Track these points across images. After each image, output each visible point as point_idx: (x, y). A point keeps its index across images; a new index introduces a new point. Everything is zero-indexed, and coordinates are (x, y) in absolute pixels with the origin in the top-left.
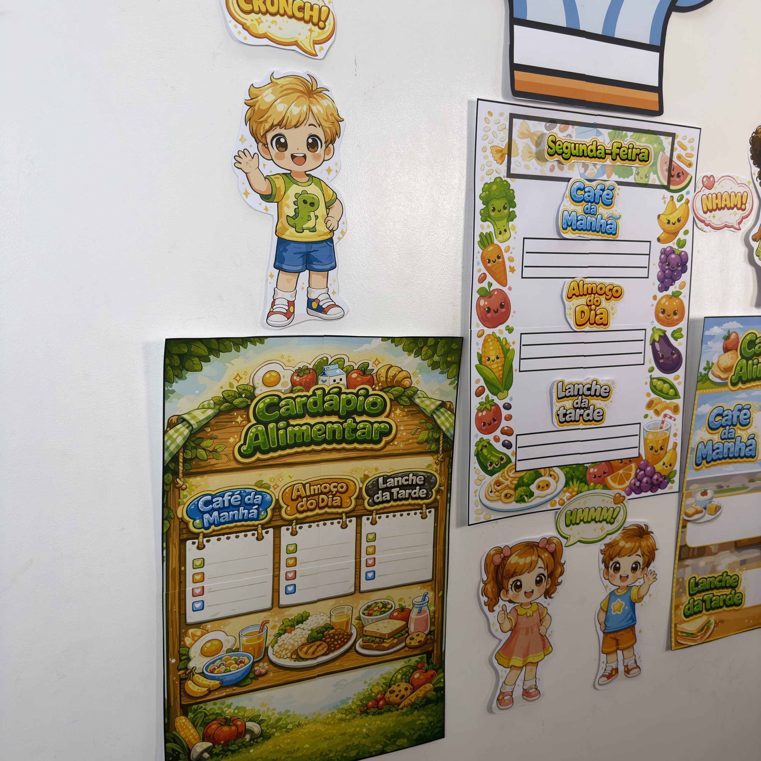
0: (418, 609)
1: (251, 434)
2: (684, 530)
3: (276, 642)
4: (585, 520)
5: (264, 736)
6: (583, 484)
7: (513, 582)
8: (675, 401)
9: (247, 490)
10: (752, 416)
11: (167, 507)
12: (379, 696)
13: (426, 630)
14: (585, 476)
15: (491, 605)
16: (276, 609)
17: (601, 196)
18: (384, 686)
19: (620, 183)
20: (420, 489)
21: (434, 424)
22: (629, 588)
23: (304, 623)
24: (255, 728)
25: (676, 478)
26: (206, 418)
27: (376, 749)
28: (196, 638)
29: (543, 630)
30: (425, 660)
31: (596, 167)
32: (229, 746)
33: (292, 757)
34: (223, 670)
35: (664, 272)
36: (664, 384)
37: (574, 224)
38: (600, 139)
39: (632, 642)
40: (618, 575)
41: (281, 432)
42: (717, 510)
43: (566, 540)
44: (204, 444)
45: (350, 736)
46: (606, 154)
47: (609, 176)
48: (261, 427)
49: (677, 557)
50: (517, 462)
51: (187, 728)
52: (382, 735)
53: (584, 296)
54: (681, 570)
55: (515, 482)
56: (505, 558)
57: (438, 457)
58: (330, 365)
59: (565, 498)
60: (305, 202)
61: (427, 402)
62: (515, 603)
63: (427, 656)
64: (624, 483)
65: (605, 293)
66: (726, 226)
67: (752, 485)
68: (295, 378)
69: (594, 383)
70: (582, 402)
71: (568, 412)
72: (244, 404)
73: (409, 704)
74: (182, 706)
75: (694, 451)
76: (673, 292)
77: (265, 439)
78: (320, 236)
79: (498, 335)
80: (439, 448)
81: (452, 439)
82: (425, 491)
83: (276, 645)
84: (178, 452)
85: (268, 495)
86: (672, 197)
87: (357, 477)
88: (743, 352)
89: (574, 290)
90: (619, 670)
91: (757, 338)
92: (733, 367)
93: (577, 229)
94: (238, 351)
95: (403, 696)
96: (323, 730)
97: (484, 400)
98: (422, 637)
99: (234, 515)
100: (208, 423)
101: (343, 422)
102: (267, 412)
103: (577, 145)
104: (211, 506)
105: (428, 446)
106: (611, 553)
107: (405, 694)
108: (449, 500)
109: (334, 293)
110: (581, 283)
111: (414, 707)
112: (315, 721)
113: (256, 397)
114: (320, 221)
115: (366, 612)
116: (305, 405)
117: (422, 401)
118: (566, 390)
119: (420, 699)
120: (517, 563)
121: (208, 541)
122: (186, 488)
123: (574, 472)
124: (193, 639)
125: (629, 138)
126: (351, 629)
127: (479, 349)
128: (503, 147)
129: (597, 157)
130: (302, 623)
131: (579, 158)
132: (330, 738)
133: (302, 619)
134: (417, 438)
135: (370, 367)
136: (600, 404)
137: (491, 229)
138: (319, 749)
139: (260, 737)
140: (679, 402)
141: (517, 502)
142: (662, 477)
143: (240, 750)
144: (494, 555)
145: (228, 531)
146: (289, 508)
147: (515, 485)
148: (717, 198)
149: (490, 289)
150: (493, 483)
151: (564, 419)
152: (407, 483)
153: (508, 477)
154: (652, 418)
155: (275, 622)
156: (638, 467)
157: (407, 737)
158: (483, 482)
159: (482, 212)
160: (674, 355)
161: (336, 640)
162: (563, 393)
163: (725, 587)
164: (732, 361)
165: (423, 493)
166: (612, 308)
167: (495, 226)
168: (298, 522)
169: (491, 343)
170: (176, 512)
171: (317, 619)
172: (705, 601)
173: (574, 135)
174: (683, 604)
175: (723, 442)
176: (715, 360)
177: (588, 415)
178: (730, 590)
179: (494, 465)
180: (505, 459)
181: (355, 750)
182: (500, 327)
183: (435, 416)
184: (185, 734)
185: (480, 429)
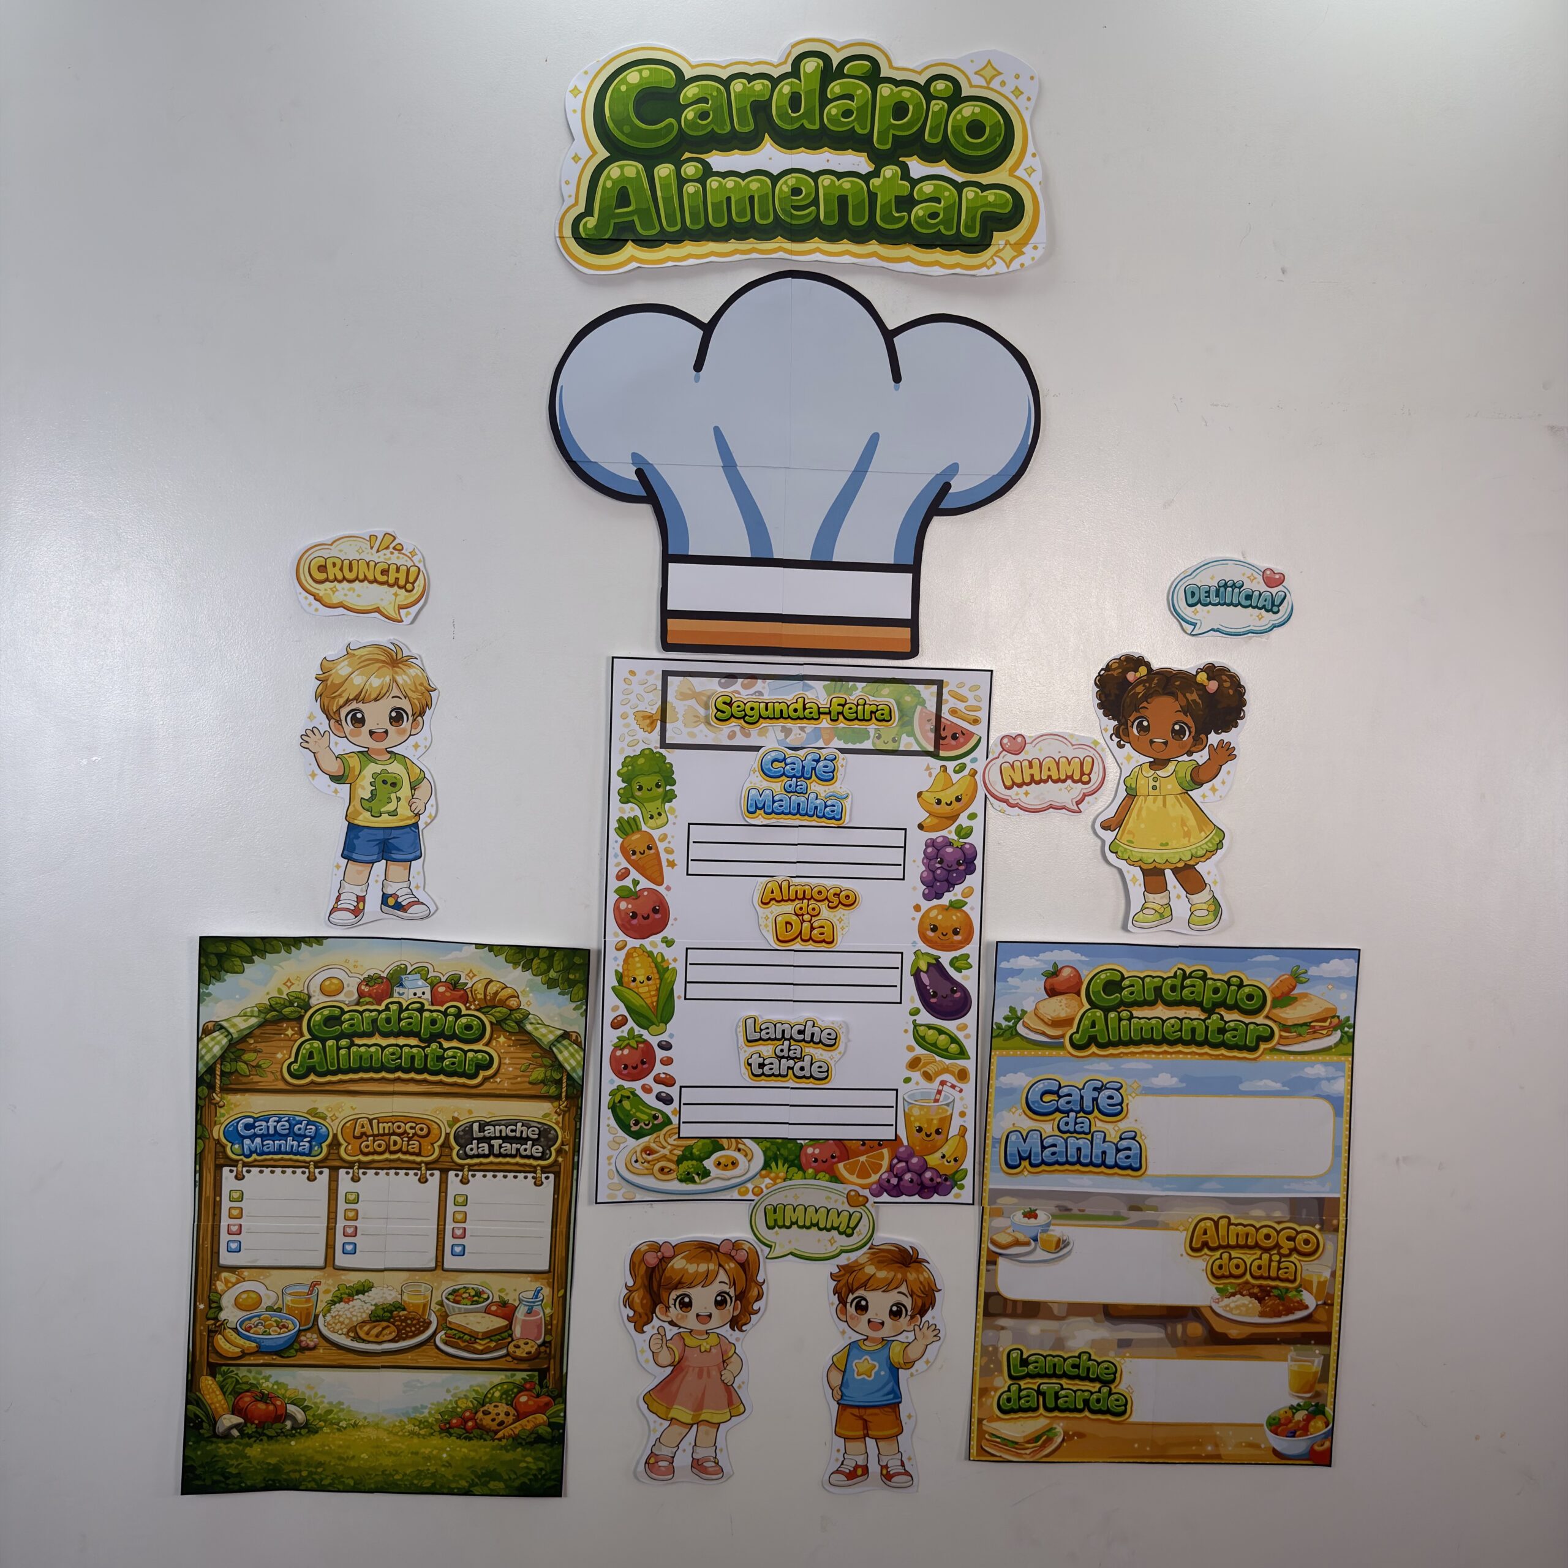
0: (527, 1308)
1: (304, 1051)
2: (990, 1267)
3: (329, 1311)
4: (801, 1223)
5: (308, 1428)
6: (794, 1169)
7: (678, 1297)
8: (961, 1063)
9: (298, 1118)
10: (1125, 1102)
11: (201, 1124)
12: (467, 1414)
13: (539, 1339)
14: (798, 1157)
15: (640, 1322)
16: (330, 1269)
17: (814, 769)
18: (475, 1402)
19: (843, 751)
20: (533, 1145)
21: (553, 1059)
22: (886, 1342)
23: (366, 1294)
24: (300, 1416)
25: (968, 1182)
26: (249, 1027)
27: (458, 1486)
28: (229, 1285)
29: (727, 1376)
30: (536, 1380)
31: (804, 732)
32: (264, 1429)
33: (344, 1466)
34: (261, 1331)
35: (934, 872)
36: (940, 1034)
38: (810, 695)
39: (895, 1430)
41: (343, 1052)
42: (1062, 1246)
44: (247, 1057)
45: (424, 1458)
46: (820, 713)
47: (827, 742)
48: (317, 1044)
49: (981, 1310)
50: (681, 1124)
51: (214, 1392)
52: (468, 1468)
53: (789, 902)
54: (991, 1333)
55: (679, 1152)
56: (664, 1260)
57: (560, 1105)
58: (409, 974)
59: (763, 1186)
60: (385, 782)
61: (544, 1030)
62: (680, 1327)
63: (539, 1375)
64: (870, 1176)
65: (827, 898)
66: (1051, 807)
67: (1135, 1216)
68: (363, 987)
69: (810, 1024)
70: (789, 1050)
71: (766, 1062)
72: (296, 1015)
73: (510, 1436)
74: (209, 1364)
75: (1000, 1143)
76: (950, 901)
78: (402, 820)
79: (649, 948)
80: (561, 1093)
81: (580, 1082)
82: (541, 1149)
83: (329, 1315)
84: (215, 1063)
86: (943, 767)
87: (443, 1119)
88: (1093, 999)
89: (772, 892)
91: (1124, 978)
92: (1072, 1019)
93: (773, 812)
94: (289, 952)
95: (501, 1423)
96: (387, 1440)
97: (625, 1035)
98: (532, 1347)
99: (280, 1146)
100: (251, 1033)
102: (325, 1026)
103: (770, 705)
105: (545, 1089)
106: (850, 1281)
107: (506, 1421)
108: (576, 1166)
109: (417, 887)
110: (785, 885)
111: (517, 1441)
112: (377, 1426)
113: (311, 1007)
114: (403, 803)
115: (451, 1297)
116: (374, 1021)
117: (536, 1029)
118: (761, 1030)
119: (528, 1433)
120: (684, 1271)
121: (248, 1172)
122: (224, 1106)
123: (779, 1150)
124: (226, 1285)
125: (858, 692)
126: (429, 1314)
127: (618, 965)
128: (654, 712)
129: (805, 718)
130: (363, 1294)
131: (774, 721)
132: (396, 1455)
133: (364, 1289)
134: (529, 1076)
135: (462, 981)
136: (821, 1055)
137: (637, 812)
138: (381, 1465)
139: (304, 1427)
140: (969, 1065)
141: (681, 1181)
142: (941, 1176)
143: (279, 1438)
145: (272, 1163)
146: (350, 1147)
147: (678, 1156)
148: (1031, 766)
149: (635, 888)
150: (639, 1149)
151: (760, 1071)
152: (513, 1134)
153: (666, 1145)
154: (917, 1083)
155: (328, 1286)
156: (895, 1156)
157: (505, 1481)
158: (622, 1146)
159: (622, 791)
160: (958, 995)
161: (408, 1325)
162: (756, 1034)
163: (1087, 1378)
164: (1069, 1010)
165: (537, 1150)
166: (840, 920)
167: (643, 809)
168: (361, 1166)
169: (637, 959)
170: (212, 1131)
171: (384, 1293)
172: (1044, 1394)
173: (767, 691)
174: (996, 1389)
175: (1065, 1136)
176: (1029, 1007)
177: (802, 1069)
178: (1098, 1385)
179: (642, 1124)
180: (660, 1119)
181: (429, 1479)
182: (652, 938)
183: (555, 1050)
184: (210, 1398)
185: (618, 1073)
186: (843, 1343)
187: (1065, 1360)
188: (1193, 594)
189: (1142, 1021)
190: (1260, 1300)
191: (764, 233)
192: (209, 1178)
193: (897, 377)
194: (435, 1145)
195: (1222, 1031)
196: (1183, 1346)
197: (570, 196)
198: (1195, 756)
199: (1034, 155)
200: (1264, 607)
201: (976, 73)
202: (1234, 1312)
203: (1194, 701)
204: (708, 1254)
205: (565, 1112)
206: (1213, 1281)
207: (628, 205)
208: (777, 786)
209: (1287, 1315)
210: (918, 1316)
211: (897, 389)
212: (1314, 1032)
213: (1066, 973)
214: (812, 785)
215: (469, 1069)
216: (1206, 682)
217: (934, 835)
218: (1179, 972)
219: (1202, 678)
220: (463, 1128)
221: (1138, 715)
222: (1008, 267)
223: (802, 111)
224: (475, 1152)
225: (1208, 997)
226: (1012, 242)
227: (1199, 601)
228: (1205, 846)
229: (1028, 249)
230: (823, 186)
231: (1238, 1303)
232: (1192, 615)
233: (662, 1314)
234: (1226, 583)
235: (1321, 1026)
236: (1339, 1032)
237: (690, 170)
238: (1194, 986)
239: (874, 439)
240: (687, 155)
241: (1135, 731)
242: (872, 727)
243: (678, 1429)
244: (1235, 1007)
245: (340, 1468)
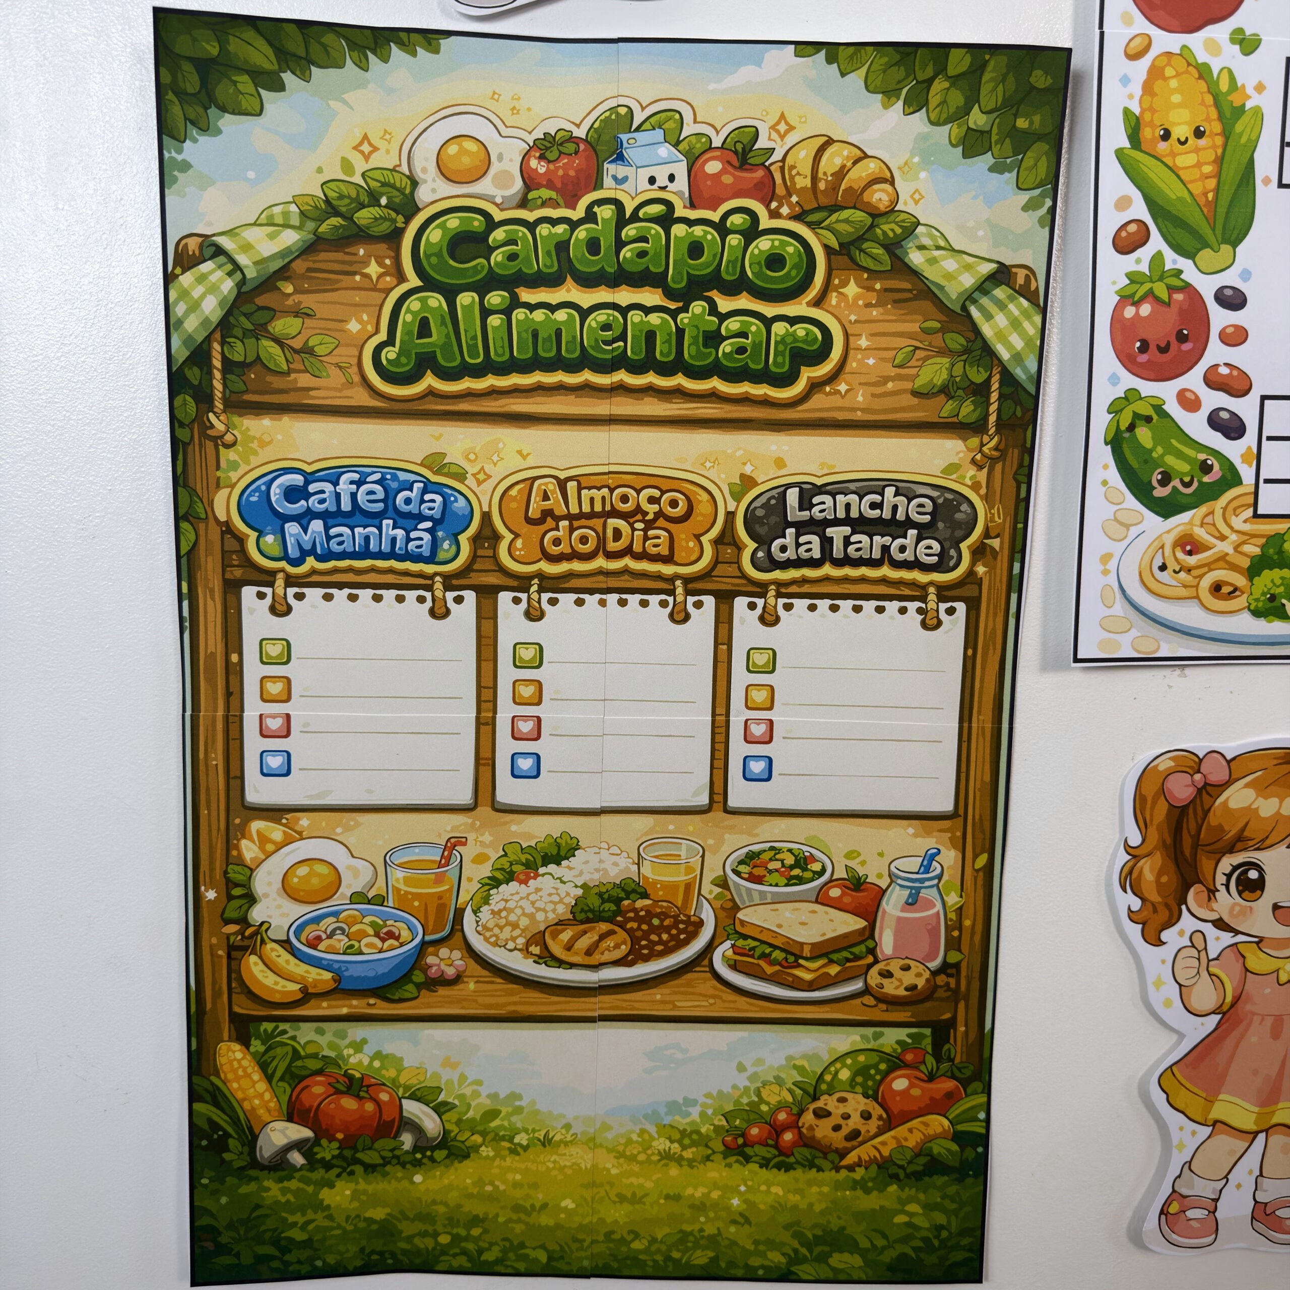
0: (907, 892)
3: (486, 901)
5: (451, 1147)
7: (1235, 868)
9: (402, 476)
11: (185, 486)
12: (782, 1116)
13: (933, 959)
16: (484, 810)
18: (799, 1092)
21: (971, 336)
23: (565, 863)
24: (431, 1124)
26: (282, 254)
27: (767, 1263)
28: (270, 849)
30: (927, 1044)
32: (357, 1151)
33: (526, 1224)
34: (341, 947)
41: (495, 321)
44: (279, 326)
45: (692, 1206)
48: (436, 300)
51: (248, 1076)
52: (787, 1227)
55: (1253, 549)
57: (982, 445)
58: (638, 129)
61: (950, 264)
62: (1237, 932)
63: (933, 1034)
68: (534, 163)
72: (385, 227)
73: (873, 1161)
74: (234, 1018)
77: (447, 336)
79: (1202, 57)
80: (987, 415)
81: (1032, 390)
82: (936, 547)
83: (485, 909)
84: (208, 339)
85: (461, 499)
87: (720, 478)
94: (363, 67)
95: (854, 1135)
96: (614, 1171)
97: (1144, 268)
98: (919, 975)
99: (367, 539)
100: (285, 268)
102: (453, 257)
104: (303, 502)
105: (949, 407)
107: (863, 1130)
108: (1016, 584)
111: (888, 1171)
112: (592, 1143)
113: (418, 210)
115: (743, 869)
116: (562, 247)
117: (932, 261)
119: (909, 1155)
120: (1250, 812)
121: (300, 597)
122: (234, 444)
124: (262, 848)
126: (699, 906)
127: (1131, 97)
130: (558, 864)
132: (635, 1200)
133: (557, 853)
134: (912, 378)
135: (762, 143)
138: (602, 1221)
139: (440, 1146)
141: (1257, 613)
143: (388, 1168)
145: (352, 578)
146: (519, 543)
147: (1252, 558)
150: (1169, 540)
153: (1227, 531)
155: (483, 847)
157: (863, 1253)
158: (1134, 531)
161: (653, 929)
169: (1174, 83)
170: (211, 503)
171: (602, 861)
179: (1176, 483)
180: (1217, 471)
181: (705, 1248)
182: (1210, 31)
183: (974, 311)
184: (240, 1088)
185: (1128, 361)
192: (211, 610)
194: (705, 539)
205: (993, 461)
215: (778, 362)
220: (763, 500)
224: (790, 554)
233: (1200, 906)
243: (1227, 1143)
245: (519, 1228)
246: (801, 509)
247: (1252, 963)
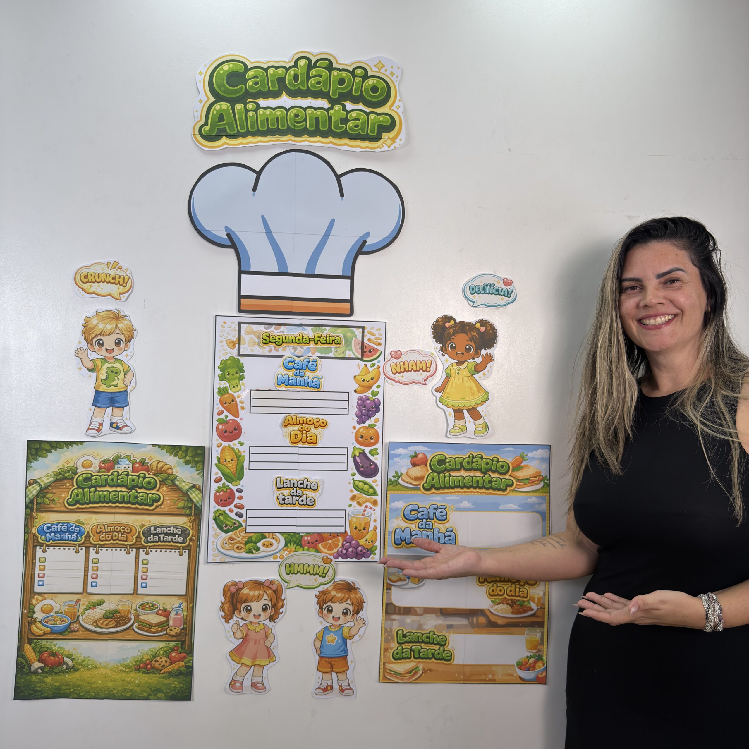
0: (176, 612)
2: (389, 591)
3: (84, 613)
4: (302, 572)
5: (74, 669)
6: (299, 547)
7: (245, 606)
8: (374, 497)
9: (71, 524)
10: (448, 514)
11: (27, 526)
12: (148, 662)
13: (181, 627)
14: (300, 541)
15: (227, 618)
16: (85, 594)
17: (307, 365)
18: (151, 656)
19: (320, 357)
20: (179, 537)
21: (188, 497)
22: (341, 627)
23: (102, 605)
24: (70, 663)
25: (377, 552)
26: (50, 482)
27: (143, 696)
28: (38, 601)
29: (268, 643)
30: (180, 645)
31: (303, 349)
32: (53, 669)
33: (90, 686)
34: (53, 623)
36: (365, 484)
37: (287, 382)
38: (305, 333)
39: (345, 668)
40: (331, 616)
41: (92, 494)
43: (287, 584)
44: (48, 496)
45: (127, 682)
46: (310, 341)
47: (313, 353)
49: (384, 611)
50: (247, 527)
51: (30, 652)
52: (148, 687)
53: (297, 425)
54: (389, 622)
55: (245, 539)
56: (239, 590)
57: (191, 518)
58: (122, 458)
59: (284, 555)
60: (112, 372)
61: (184, 484)
62: (246, 621)
63: (181, 643)
64: (333, 550)
65: (313, 423)
66: (413, 382)
68: (101, 464)
69: (306, 480)
70: (297, 492)
71: (286, 498)
72: (70, 477)
73: (167, 672)
74: (28, 639)
75: (392, 533)
76: (369, 424)
79: (232, 446)
80: (192, 513)
81: (200, 508)
82: (182, 539)
83: (84, 615)
84: (34, 499)
86: (366, 364)
87: (138, 525)
88: (433, 467)
89: (289, 421)
90: (334, 687)
91: (446, 458)
92: (424, 477)
93: (289, 385)
94: (68, 448)
95: (163, 666)
96: (110, 674)
97: (221, 485)
98: (178, 630)
99: (63, 537)
100: (50, 485)
101: (130, 492)
103: (287, 337)
105: (184, 511)
106: (324, 598)
107: (165, 665)
108: (198, 546)
110: (294, 417)
111: (170, 674)
112: (106, 668)
113: (77, 473)
115: (141, 607)
116: (106, 480)
117: (180, 483)
118: (284, 483)
119: (175, 670)
121: (48, 549)
122: (37, 518)
123: (292, 538)
124: (37, 602)
125: (327, 331)
126: (131, 615)
127: (218, 454)
128: (235, 340)
129: (303, 343)
130: (100, 606)
131: (289, 344)
132: (114, 681)
133: (100, 603)
134: (177, 505)
135: (146, 462)
136: (311, 494)
138: (107, 686)
139: (72, 668)
140: (378, 498)
141: (247, 552)
142: (365, 549)
143: (60, 673)
144: (230, 586)
145: (59, 545)
146: (95, 538)
147: (246, 541)
148: (404, 364)
149: (226, 419)
150: (227, 538)
151: (283, 502)
152: (169, 532)
153: (240, 536)
154: (355, 507)
155: (84, 602)
156: (344, 540)
157: (164, 693)
158: (219, 537)
159: (220, 375)
160: (372, 467)
161: (121, 620)
162: (281, 485)
163: (433, 643)
164: (422, 473)
165: (181, 539)
166: (320, 433)
167: (230, 384)
168: (100, 546)
169: (227, 451)
170: (32, 530)
171: (110, 605)
172: (413, 651)
173: (286, 331)
174: (391, 649)
175: (421, 530)
176: (404, 471)
177: (302, 501)
178: (438, 647)
179: (228, 527)
180: (237, 524)
181: (130, 692)
182: (234, 442)
183: (189, 493)
184: (29, 655)
185: (218, 503)
186: (320, 627)
187: (423, 635)
188: (473, 289)
189: (455, 478)
190: (512, 606)
191: (283, 133)
192: (30, 551)
193: (342, 195)
195: (490, 482)
196: (477, 628)
197: (198, 117)
198: (476, 360)
199: (400, 101)
200: (504, 295)
201: (374, 66)
202: (500, 612)
203: (475, 336)
204: (259, 586)
205: (193, 522)
206: (489, 597)
207: (223, 121)
208: (291, 373)
209: (524, 613)
210: (356, 614)
211: (342, 200)
212: (532, 483)
213: (420, 456)
214: (307, 373)
216: (480, 327)
217: (361, 395)
218: (471, 455)
219: (478, 325)
220: (146, 529)
221: (451, 342)
222: (389, 148)
223: (299, 82)
224: (152, 540)
225: (484, 467)
226: (391, 137)
227: (476, 292)
228: (481, 399)
229: (397, 140)
230: (309, 113)
231: (501, 608)
232: (473, 298)
233: (237, 614)
234: (487, 284)
235: (534, 480)
236: (543, 483)
237: (250, 106)
238: (477, 462)
239: (332, 222)
240: (249, 100)
241: (449, 349)
242: (333, 347)
243: (244, 668)
244: (496, 471)
245: (88, 687)
246: (154, 531)
247: (249, 627)
